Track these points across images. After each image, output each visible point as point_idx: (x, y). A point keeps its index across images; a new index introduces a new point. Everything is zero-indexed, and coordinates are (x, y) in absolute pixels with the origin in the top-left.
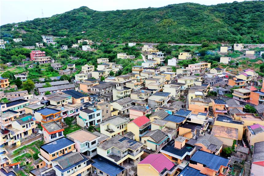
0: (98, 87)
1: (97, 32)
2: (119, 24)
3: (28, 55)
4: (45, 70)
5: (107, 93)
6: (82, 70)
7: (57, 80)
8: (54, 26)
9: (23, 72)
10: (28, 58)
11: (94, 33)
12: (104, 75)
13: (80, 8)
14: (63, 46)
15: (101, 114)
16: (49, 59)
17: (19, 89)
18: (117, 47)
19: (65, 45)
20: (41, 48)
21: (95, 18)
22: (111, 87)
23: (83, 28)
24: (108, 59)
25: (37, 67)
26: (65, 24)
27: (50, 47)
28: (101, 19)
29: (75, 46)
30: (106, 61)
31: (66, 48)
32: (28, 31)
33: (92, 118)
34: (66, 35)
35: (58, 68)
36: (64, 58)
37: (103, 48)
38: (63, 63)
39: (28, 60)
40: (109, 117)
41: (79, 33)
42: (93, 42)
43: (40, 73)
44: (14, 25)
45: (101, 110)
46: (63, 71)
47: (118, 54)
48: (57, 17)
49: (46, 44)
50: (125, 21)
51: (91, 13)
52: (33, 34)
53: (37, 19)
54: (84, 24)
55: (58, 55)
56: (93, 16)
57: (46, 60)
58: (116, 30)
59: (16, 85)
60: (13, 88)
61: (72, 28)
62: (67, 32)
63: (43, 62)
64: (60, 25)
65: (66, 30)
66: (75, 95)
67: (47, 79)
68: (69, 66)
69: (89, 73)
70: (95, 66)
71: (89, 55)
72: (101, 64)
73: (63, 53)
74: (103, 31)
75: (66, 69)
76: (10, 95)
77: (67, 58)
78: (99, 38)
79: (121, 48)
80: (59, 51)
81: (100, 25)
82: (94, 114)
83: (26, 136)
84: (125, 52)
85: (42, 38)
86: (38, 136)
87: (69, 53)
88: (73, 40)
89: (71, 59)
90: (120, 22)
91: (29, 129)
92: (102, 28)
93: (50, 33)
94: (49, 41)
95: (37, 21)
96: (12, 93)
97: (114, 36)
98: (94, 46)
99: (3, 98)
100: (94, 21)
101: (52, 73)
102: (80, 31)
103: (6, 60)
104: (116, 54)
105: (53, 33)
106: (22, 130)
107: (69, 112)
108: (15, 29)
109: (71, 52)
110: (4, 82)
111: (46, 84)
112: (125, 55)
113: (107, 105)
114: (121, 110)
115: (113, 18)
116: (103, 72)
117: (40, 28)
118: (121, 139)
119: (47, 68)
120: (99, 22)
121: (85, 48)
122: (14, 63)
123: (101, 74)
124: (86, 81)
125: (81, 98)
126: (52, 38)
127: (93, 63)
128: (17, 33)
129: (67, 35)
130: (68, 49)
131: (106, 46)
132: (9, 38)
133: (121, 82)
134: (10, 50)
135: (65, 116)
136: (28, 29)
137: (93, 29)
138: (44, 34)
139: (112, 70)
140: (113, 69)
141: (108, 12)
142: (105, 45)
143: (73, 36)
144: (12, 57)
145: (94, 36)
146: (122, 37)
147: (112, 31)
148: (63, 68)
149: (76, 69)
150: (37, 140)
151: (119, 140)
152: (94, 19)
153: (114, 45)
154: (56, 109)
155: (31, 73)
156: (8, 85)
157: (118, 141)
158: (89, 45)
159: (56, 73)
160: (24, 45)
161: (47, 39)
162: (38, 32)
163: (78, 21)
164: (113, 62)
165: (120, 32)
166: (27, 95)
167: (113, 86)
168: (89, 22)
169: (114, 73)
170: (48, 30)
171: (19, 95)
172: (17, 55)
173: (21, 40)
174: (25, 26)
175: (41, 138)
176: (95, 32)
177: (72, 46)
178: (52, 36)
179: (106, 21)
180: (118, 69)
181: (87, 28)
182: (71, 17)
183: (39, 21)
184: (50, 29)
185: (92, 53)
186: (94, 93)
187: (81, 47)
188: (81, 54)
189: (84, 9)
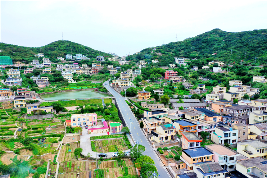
0: (232, 109)
1: (229, 54)
2: (256, 45)
3: (163, 75)
4: (178, 88)
5: (241, 115)
6: (213, 91)
7: (189, 98)
8: (186, 49)
9: (159, 88)
10: (163, 77)
11: (227, 55)
12: (237, 98)
13: (212, 31)
14: (193, 67)
15: (237, 134)
16: (181, 79)
17: (156, 102)
18: (252, 69)
19: (195, 66)
20: (173, 68)
21: (228, 39)
22: (246, 110)
23: (214, 50)
24: (241, 81)
25: (170, 85)
26: (196, 46)
27: (182, 68)
28: (235, 40)
29: (205, 67)
30: (239, 83)
31: (196, 69)
32: (164, 53)
33: (227, 136)
34: (196, 57)
35: (189, 88)
36: (195, 79)
37: (236, 70)
38: (194, 83)
39: (162, 79)
40: (245, 140)
41: (209, 55)
42: (225, 64)
43: (172, 90)
44: (153, 49)
45: (238, 131)
46: (194, 90)
47: (253, 77)
48: (189, 40)
49: (178, 65)
50: (264, 42)
51: (224, 35)
52: (168, 56)
53: (171, 43)
54: (215, 46)
55: (189, 76)
56: (226, 38)
57: (178, 79)
58: (252, 51)
59: (155, 98)
60: (153, 100)
61: (203, 50)
62: (198, 54)
63: (176, 81)
64: (191, 47)
65: (196, 52)
66: (207, 113)
67: (180, 97)
68: (199, 86)
69: (220, 95)
70: (227, 88)
71: (220, 76)
72: (233, 86)
73: (193, 73)
74: (236, 52)
75: (196, 88)
76: (151, 106)
77: (197, 79)
78: (232, 59)
79: (257, 71)
80: (189, 72)
81: (233, 47)
82: (230, 133)
83: (166, 141)
84: (263, 75)
85: (175, 60)
86: (176, 143)
87: (199, 74)
88: (204, 62)
89: (201, 80)
90: (257, 42)
91: (169, 135)
92: (236, 50)
93: (182, 55)
94: (181, 63)
95: (171, 45)
96: (152, 104)
97: (249, 58)
98: (225, 67)
99: (146, 107)
100: (226, 43)
101: (183, 91)
102: (211, 53)
103: (146, 77)
104: (251, 77)
105: (184, 55)
106: (165, 135)
107: (204, 127)
108: (153, 52)
109: (201, 73)
110: (147, 95)
111: (180, 100)
112: (263, 78)
113: (244, 126)
114: (260, 135)
115: (250, 39)
116: (236, 95)
117: (173, 50)
118: (263, 162)
119: (179, 86)
120: (232, 43)
121: (215, 70)
122: (152, 80)
123: (234, 97)
124: (218, 102)
125: (213, 117)
126: (183, 59)
127: (225, 85)
128: (155, 56)
129: (198, 57)
130: (199, 70)
131: (240, 68)
132: (149, 60)
133: (259, 107)
134: (149, 69)
135: (200, 131)
136: (164, 52)
137: (225, 51)
138: (176, 56)
139: (246, 94)
140: (248, 93)
141: (244, 33)
142: (238, 66)
143: (203, 58)
144: (151, 75)
145: (226, 58)
146: (260, 59)
147: (247, 52)
148: (193, 87)
149: (206, 90)
150: (176, 146)
151: (261, 162)
152: (226, 41)
153: (250, 67)
154: (192, 122)
155: (165, 90)
156: (149, 98)
157: (259, 163)
158: (220, 66)
159: (187, 92)
160: (160, 66)
161: (179, 61)
162: (172, 55)
163: (209, 43)
164: (247, 85)
165: (257, 53)
166: (163, 108)
167: (249, 109)
168: (221, 44)
169: (249, 96)
170: (180, 53)
171: (157, 107)
172: (155, 74)
173: (158, 61)
174: (161, 50)
175: (179, 145)
176: (227, 53)
177: (202, 68)
178: (183, 58)
179: (240, 43)
180: (254, 93)
181: (218, 50)
182: (202, 40)
183: (173, 45)
184: (182, 52)
185: (223, 75)
186: (226, 114)
187: (211, 68)
188: (211, 76)
189: (216, 31)
